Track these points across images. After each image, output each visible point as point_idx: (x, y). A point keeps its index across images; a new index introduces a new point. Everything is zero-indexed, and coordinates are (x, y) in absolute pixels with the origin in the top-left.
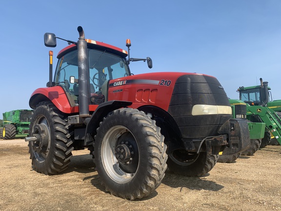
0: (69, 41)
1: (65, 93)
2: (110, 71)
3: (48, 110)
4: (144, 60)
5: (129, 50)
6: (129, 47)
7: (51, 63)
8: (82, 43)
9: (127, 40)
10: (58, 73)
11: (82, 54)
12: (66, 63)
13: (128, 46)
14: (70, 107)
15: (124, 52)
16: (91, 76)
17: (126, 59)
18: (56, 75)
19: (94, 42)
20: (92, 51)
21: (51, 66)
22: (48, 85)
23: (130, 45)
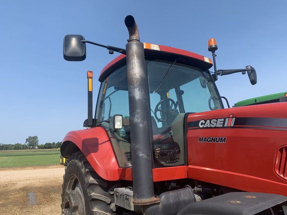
0: (110, 48)
1: (110, 140)
2: (180, 93)
3: (83, 170)
4: (243, 71)
5: (214, 56)
6: (213, 52)
7: (90, 90)
8: (134, 48)
9: (210, 41)
10: (101, 104)
11: (136, 69)
12: (113, 88)
13: (213, 49)
14: (117, 168)
15: (207, 60)
16: (153, 107)
17: (209, 73)
18: (98, 107)
19: (155, 47)
20: (153, 64)
21: (90, 94)
22: (86, 124)
23: (216, 48)
